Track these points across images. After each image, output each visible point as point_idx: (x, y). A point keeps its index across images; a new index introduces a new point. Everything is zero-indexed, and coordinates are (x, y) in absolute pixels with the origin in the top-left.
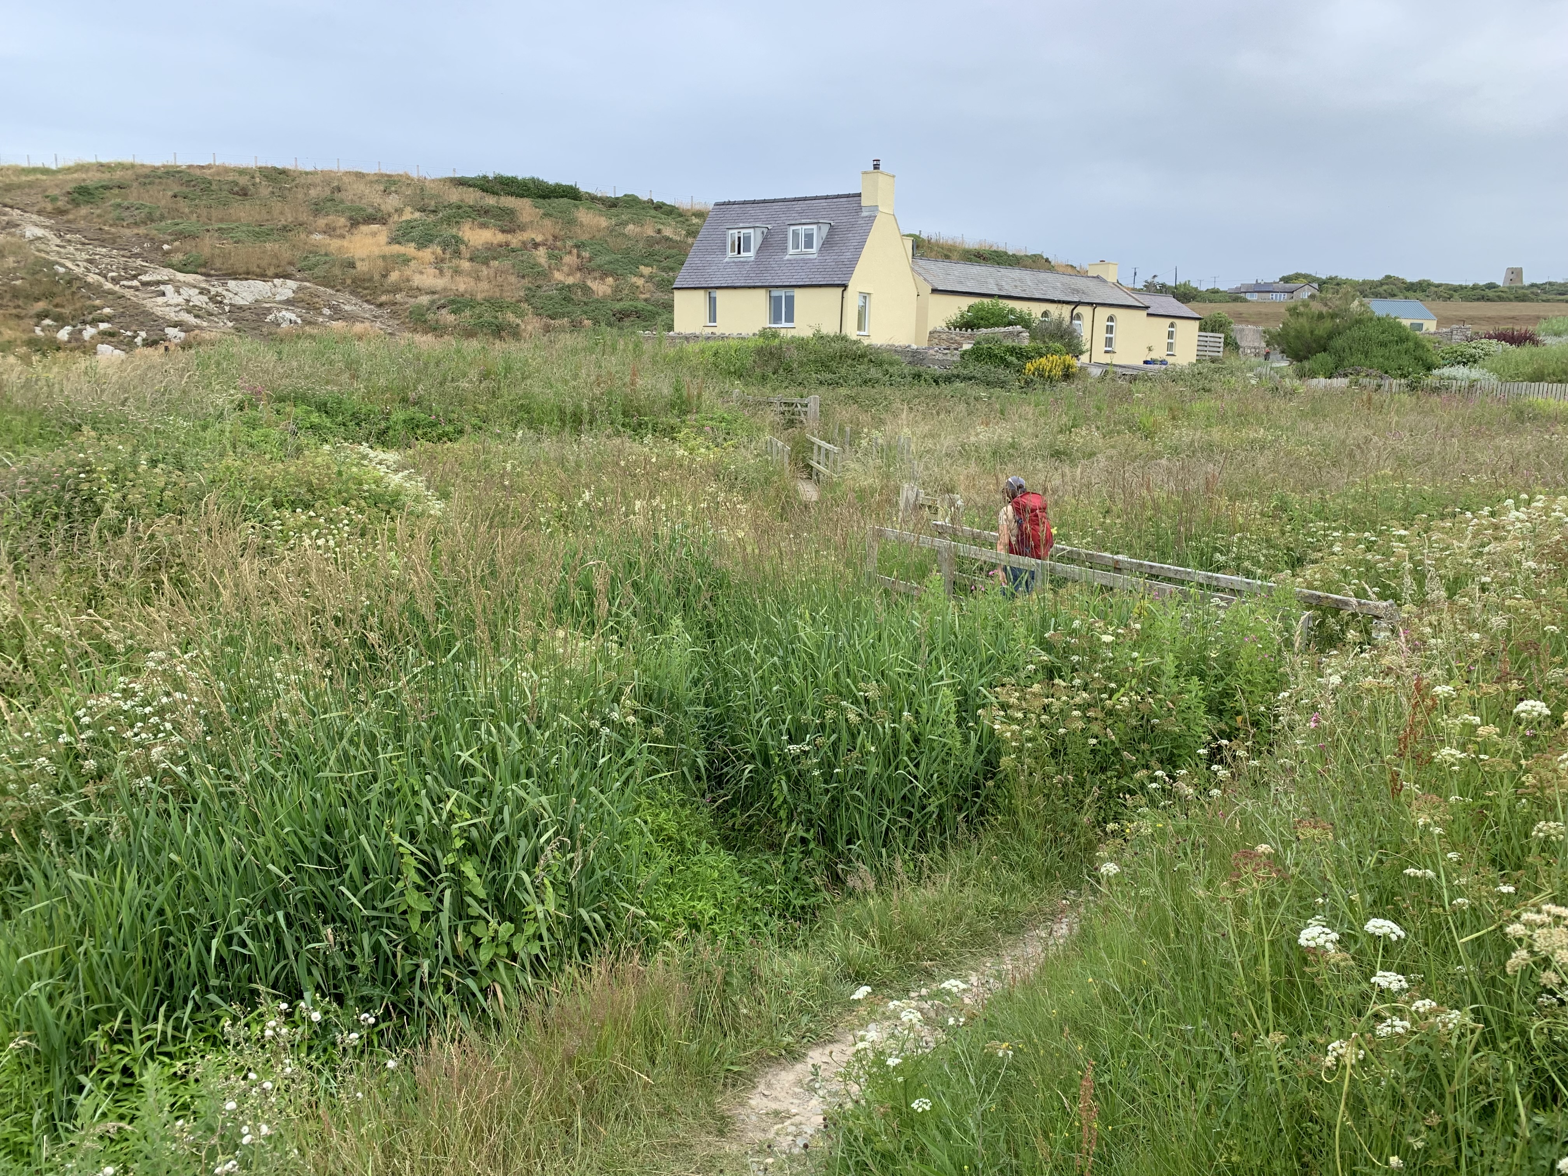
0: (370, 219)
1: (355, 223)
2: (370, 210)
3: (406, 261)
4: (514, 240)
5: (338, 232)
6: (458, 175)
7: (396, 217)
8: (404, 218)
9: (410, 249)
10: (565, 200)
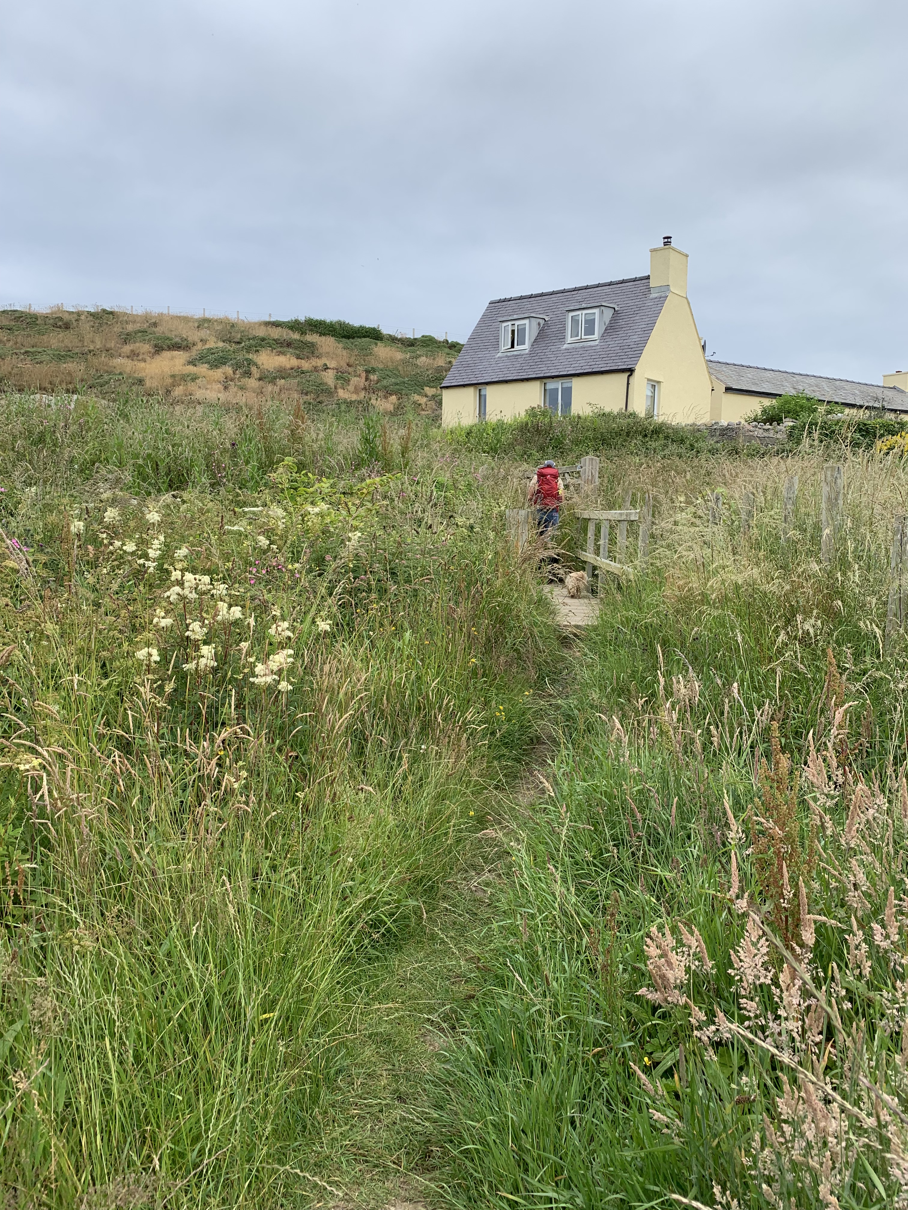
0: (176, 347)
1: (158, 349)
2: (177, 340)
3: (194, 379)
4: (306, 365)
5: (140, 357)
6: (273, 319)
7: (200, 345)
8: (207, 346)
9: (202, 369)
10: (368, 339)
